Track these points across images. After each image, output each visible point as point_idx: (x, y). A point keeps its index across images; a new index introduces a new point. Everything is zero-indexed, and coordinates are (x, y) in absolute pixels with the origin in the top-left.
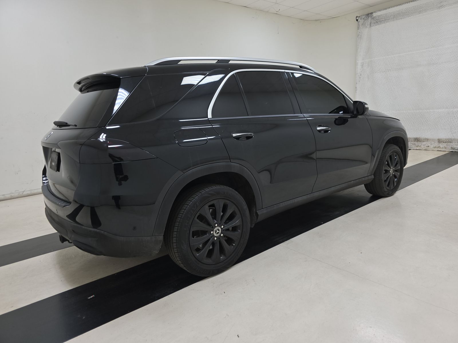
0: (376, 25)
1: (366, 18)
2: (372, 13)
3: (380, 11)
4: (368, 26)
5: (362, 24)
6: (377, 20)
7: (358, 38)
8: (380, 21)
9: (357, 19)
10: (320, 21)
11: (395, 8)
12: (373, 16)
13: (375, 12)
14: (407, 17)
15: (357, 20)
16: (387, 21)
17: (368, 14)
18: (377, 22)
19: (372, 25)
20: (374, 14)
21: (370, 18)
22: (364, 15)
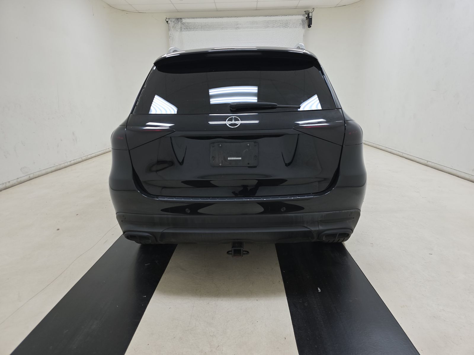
0: (186, 31)
1: (176, 21)
2: (181, 19)
3: (188, 18)
4: (179, 30)
5: (173, 27)
6: (186, 26)
7: (170, 39)
8: (189, 28)
9: (167, 20)
10: (127, 12)
11: (202, 19)
12: (183, 22)
13: (184, 18)
14: (213, 30)
15: (167, 22)
16: (196, 29)
17: (178, 19)
18: (187, 28)
19: (183, 30)
20: (183, 20)
21: (180, 22)
22: (173, 18)
